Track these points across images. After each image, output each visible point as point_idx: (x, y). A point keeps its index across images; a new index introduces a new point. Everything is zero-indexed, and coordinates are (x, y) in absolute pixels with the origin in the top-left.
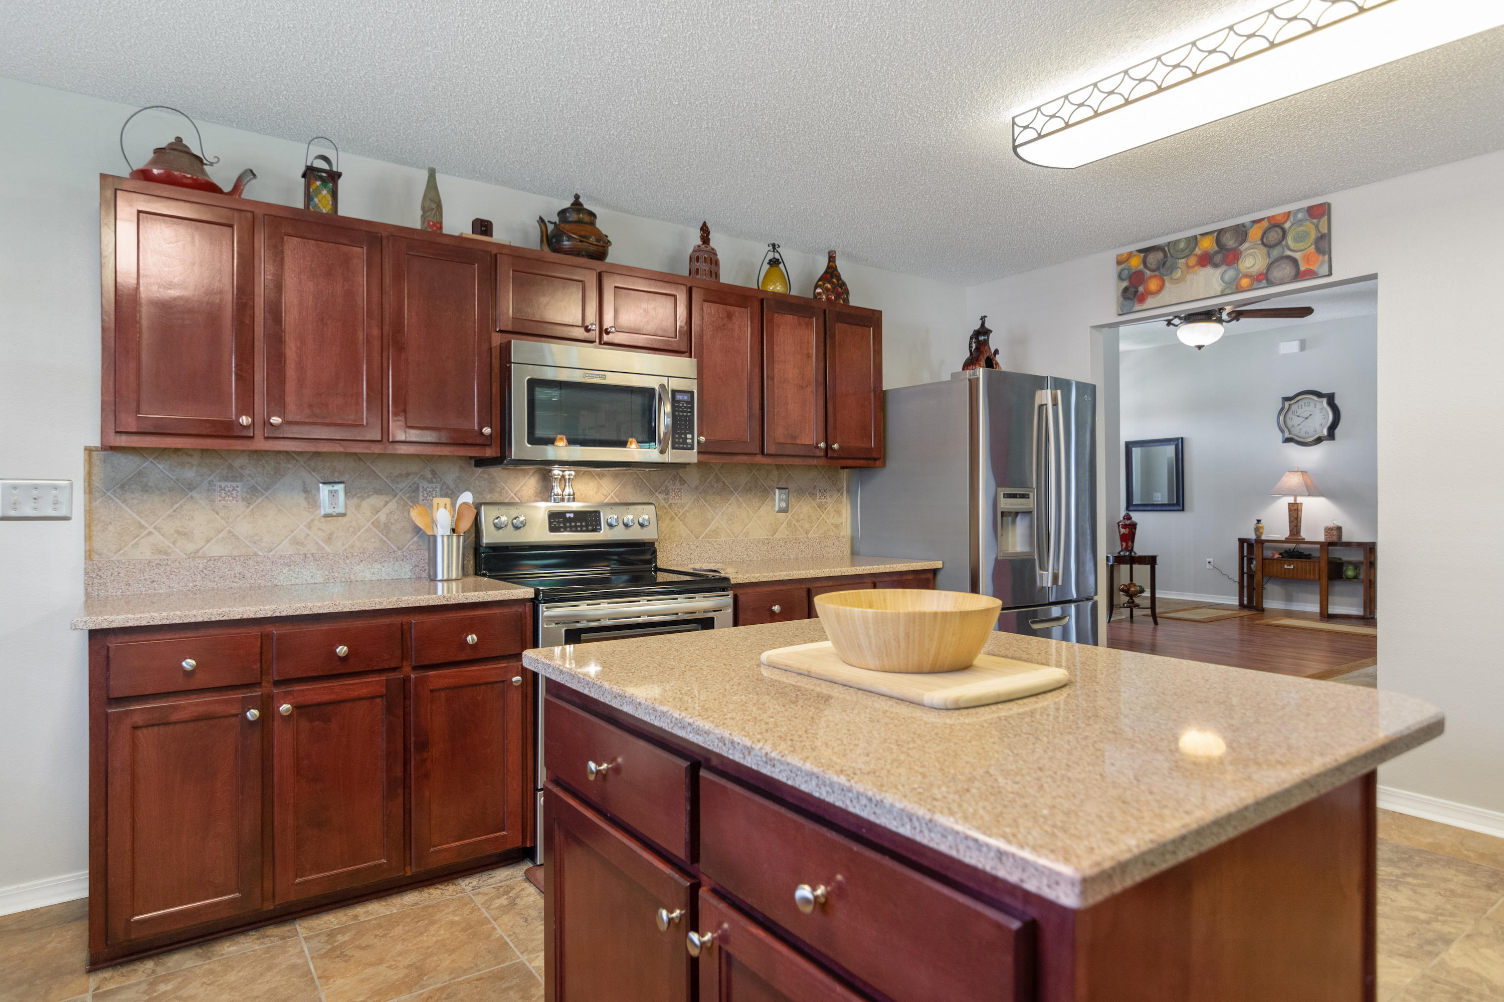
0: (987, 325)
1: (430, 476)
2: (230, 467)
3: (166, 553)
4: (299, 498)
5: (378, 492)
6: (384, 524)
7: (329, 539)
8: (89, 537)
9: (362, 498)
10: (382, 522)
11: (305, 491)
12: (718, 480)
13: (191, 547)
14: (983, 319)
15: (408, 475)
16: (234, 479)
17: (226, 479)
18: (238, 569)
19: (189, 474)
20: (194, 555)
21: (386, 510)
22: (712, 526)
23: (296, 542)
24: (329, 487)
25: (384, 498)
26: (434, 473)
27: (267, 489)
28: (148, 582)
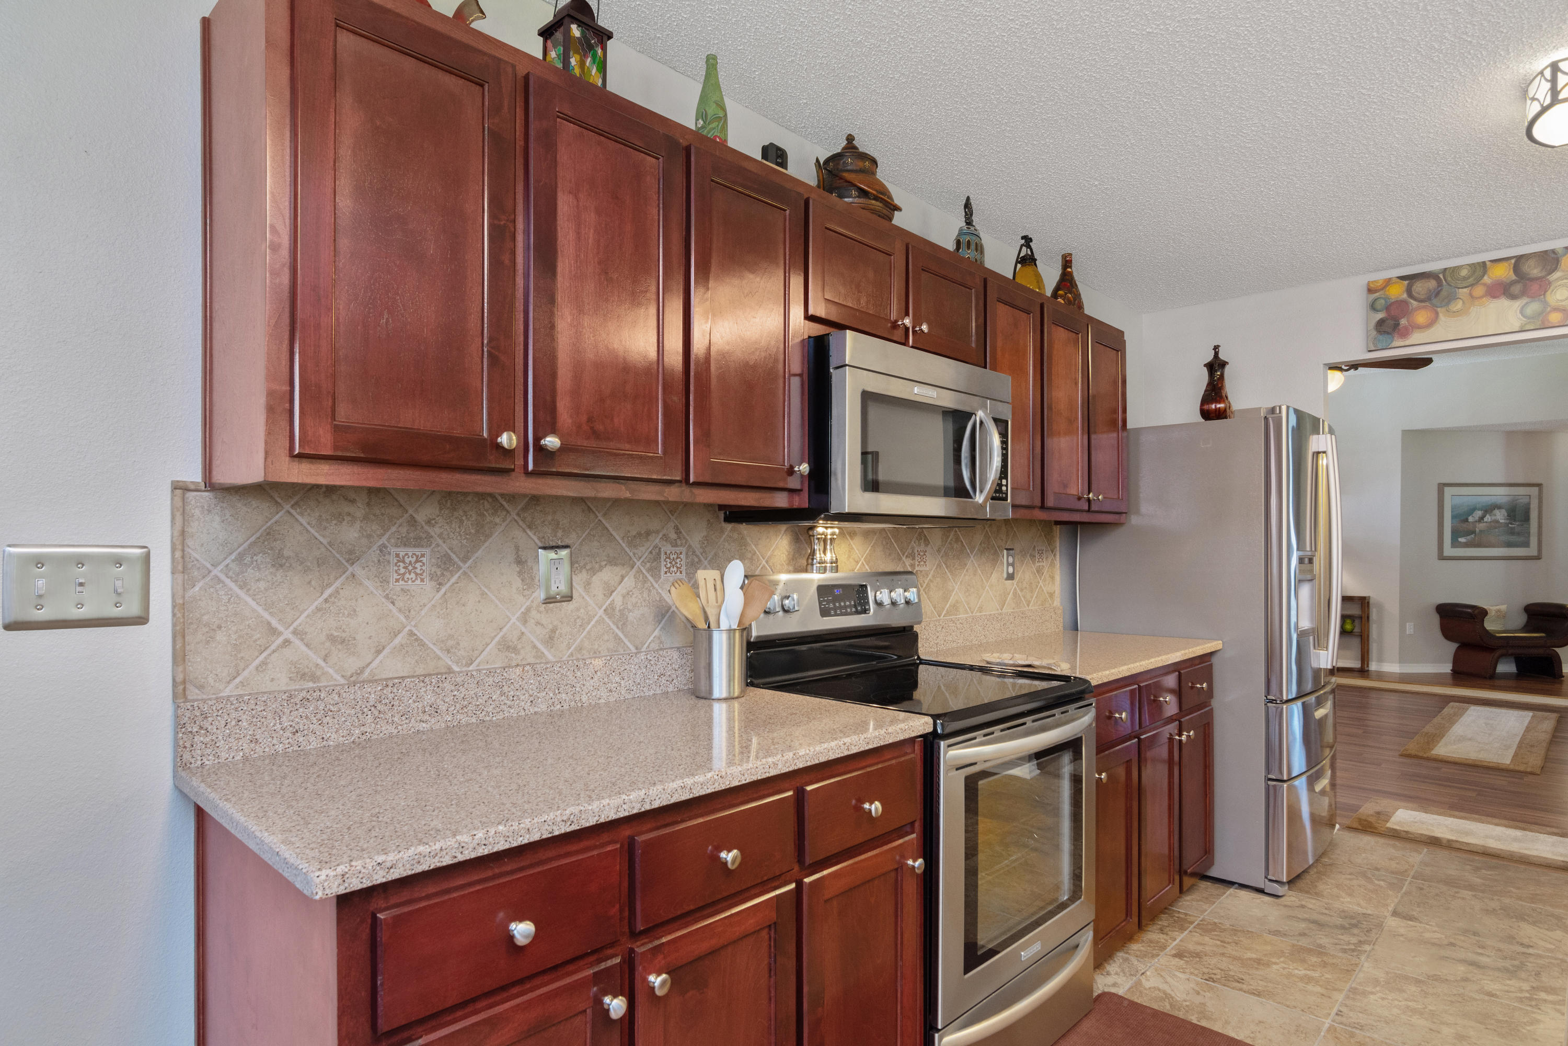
0: (1222, 356)
1: (673, 536)
2: (413, 522)
3: (314, 678)
4: (510, 574)
5: (612, 562)
6: (620, 611)
7: (550, 640)
8: (179, 657)
9: (593, 572)
10: (618, 609)
11: (519, 562)
12: (957, 540)
13: (352, 664)
14: (1216, 348)
15: (648, 533)
16: (418, 542)
17: (405, 543)
18: (429, 698)
19: (350, 533)
20: (355, 680)
21: (621, 590)
22: (952, 600)
23: (507, 647)
24: (552, 555)
25: (619, 571)
26: (678, 531)
27: (465, 559)
28: (288, 734)
